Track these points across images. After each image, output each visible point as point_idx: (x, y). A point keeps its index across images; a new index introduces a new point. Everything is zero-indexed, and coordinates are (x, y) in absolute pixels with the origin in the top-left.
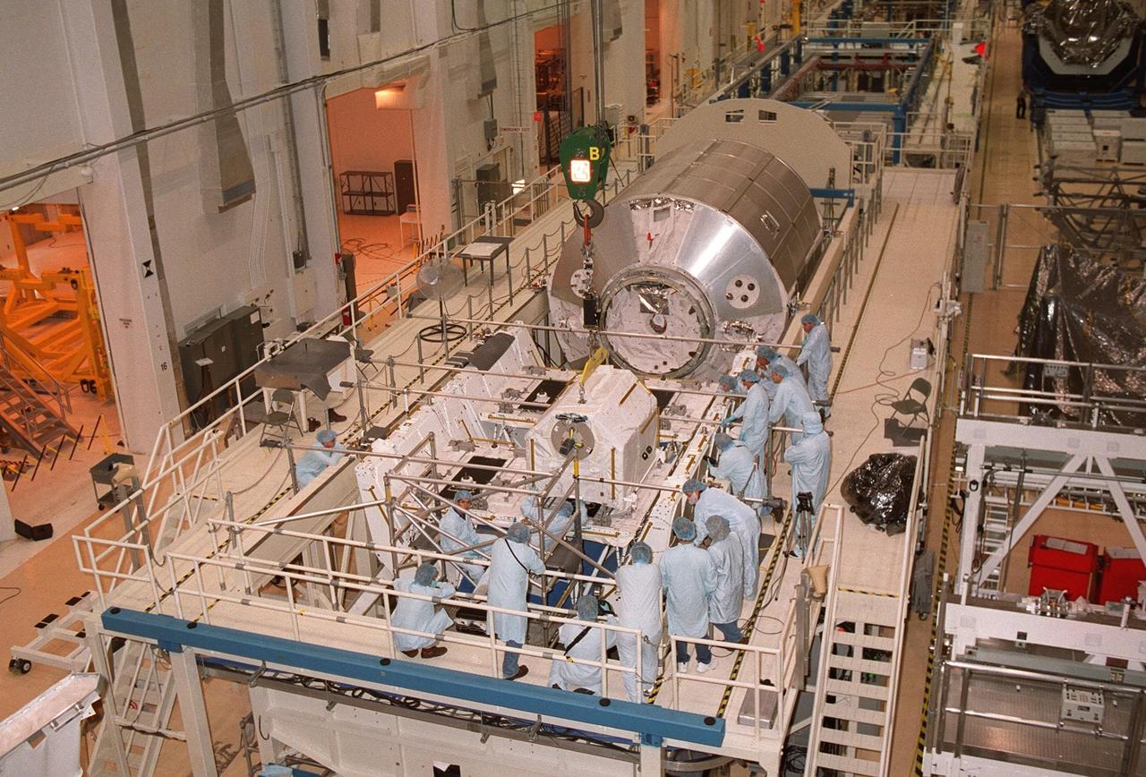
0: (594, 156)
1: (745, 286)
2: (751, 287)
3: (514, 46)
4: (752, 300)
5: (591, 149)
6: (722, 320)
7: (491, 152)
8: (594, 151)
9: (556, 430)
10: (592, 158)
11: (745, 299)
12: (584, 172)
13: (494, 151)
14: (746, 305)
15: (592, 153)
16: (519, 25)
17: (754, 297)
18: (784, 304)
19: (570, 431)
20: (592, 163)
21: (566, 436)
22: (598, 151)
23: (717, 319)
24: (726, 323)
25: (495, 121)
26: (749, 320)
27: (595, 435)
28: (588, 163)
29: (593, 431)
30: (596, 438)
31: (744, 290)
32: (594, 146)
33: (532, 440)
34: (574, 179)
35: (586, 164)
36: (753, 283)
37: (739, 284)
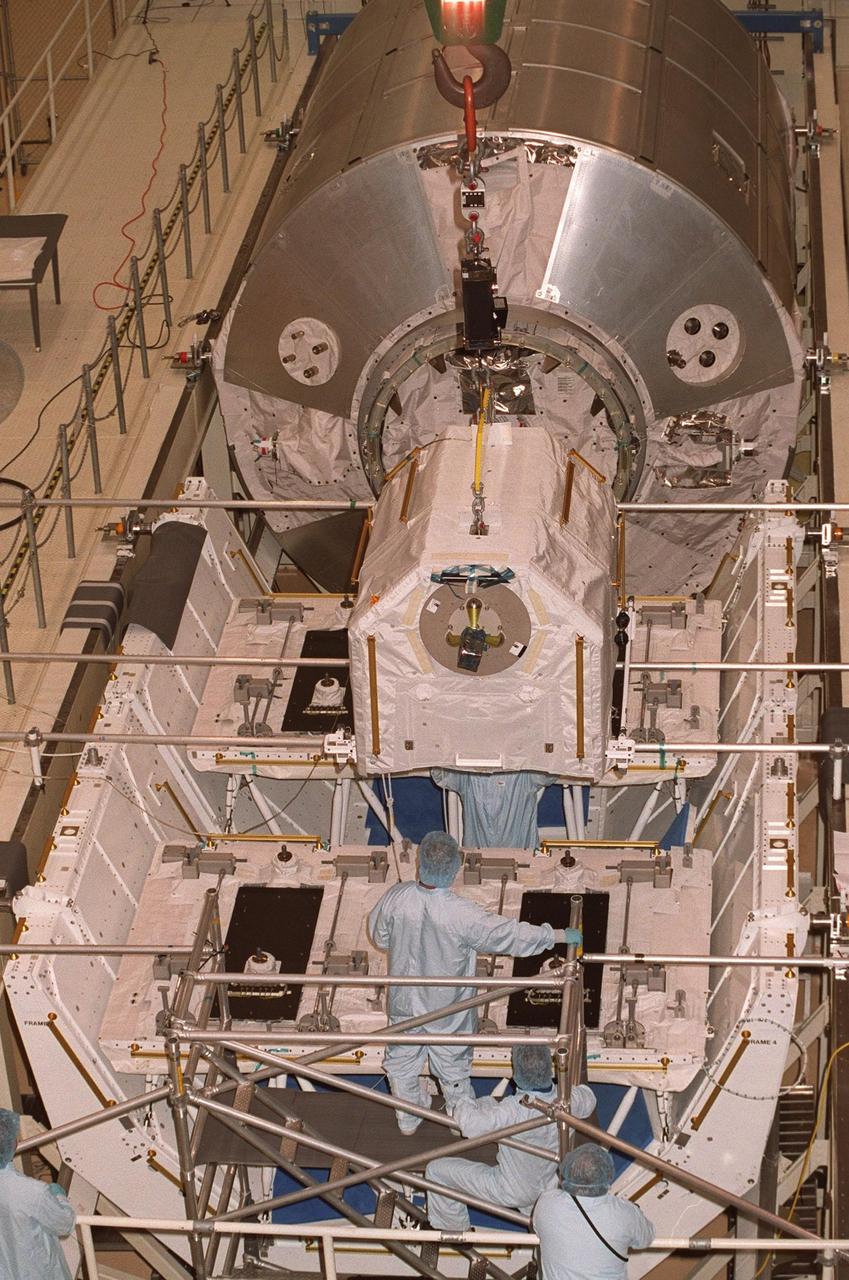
1: (706, 330)
2: (721, 332)
4: (724, 364)
6: (661, 414)
9: (433, 609)
11: (708, 360)
14: (712, 374)
17: (728, 355)
18: (797, 365)
19: (469, 607)
21: (459, 622)
23: (648, 411)
24: (671, 420)
26: (718, 409)
27: (530, 609)
29: (526, 600)
30: (533, 618)
31: (705, 339)
33: (371, 640)
36: (722, 319)
37: (694, 327)
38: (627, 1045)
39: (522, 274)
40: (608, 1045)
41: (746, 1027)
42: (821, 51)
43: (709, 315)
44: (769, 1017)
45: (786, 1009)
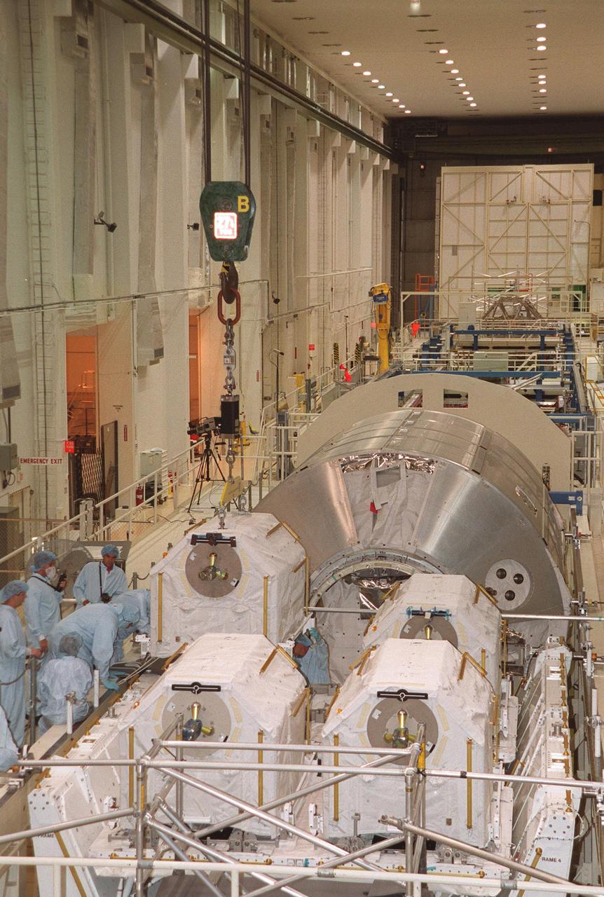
0: (243, 207)
2: (519, 579)
3: (40, 347)
5: (240, 198)
7: (6, 491)
8: (243, 201)
10: (240, 210)
12: (229, 227)
13: (12, 489)
15: (240, 204)
16: (47, 317)
20: (239, 215)
22: (247, 201)
25: (15, 447)
28: (234, 215)
32: (243, 194)
34: (217, 236)
35: (232, 217)
37: (502, 574)
38: (455, 862)
39: (399, 532)
40: (442, 861)
41: (538, 845)
42: (581, 514)
43: (512, 568)
44: (555, 836)
45: (566, 830)
